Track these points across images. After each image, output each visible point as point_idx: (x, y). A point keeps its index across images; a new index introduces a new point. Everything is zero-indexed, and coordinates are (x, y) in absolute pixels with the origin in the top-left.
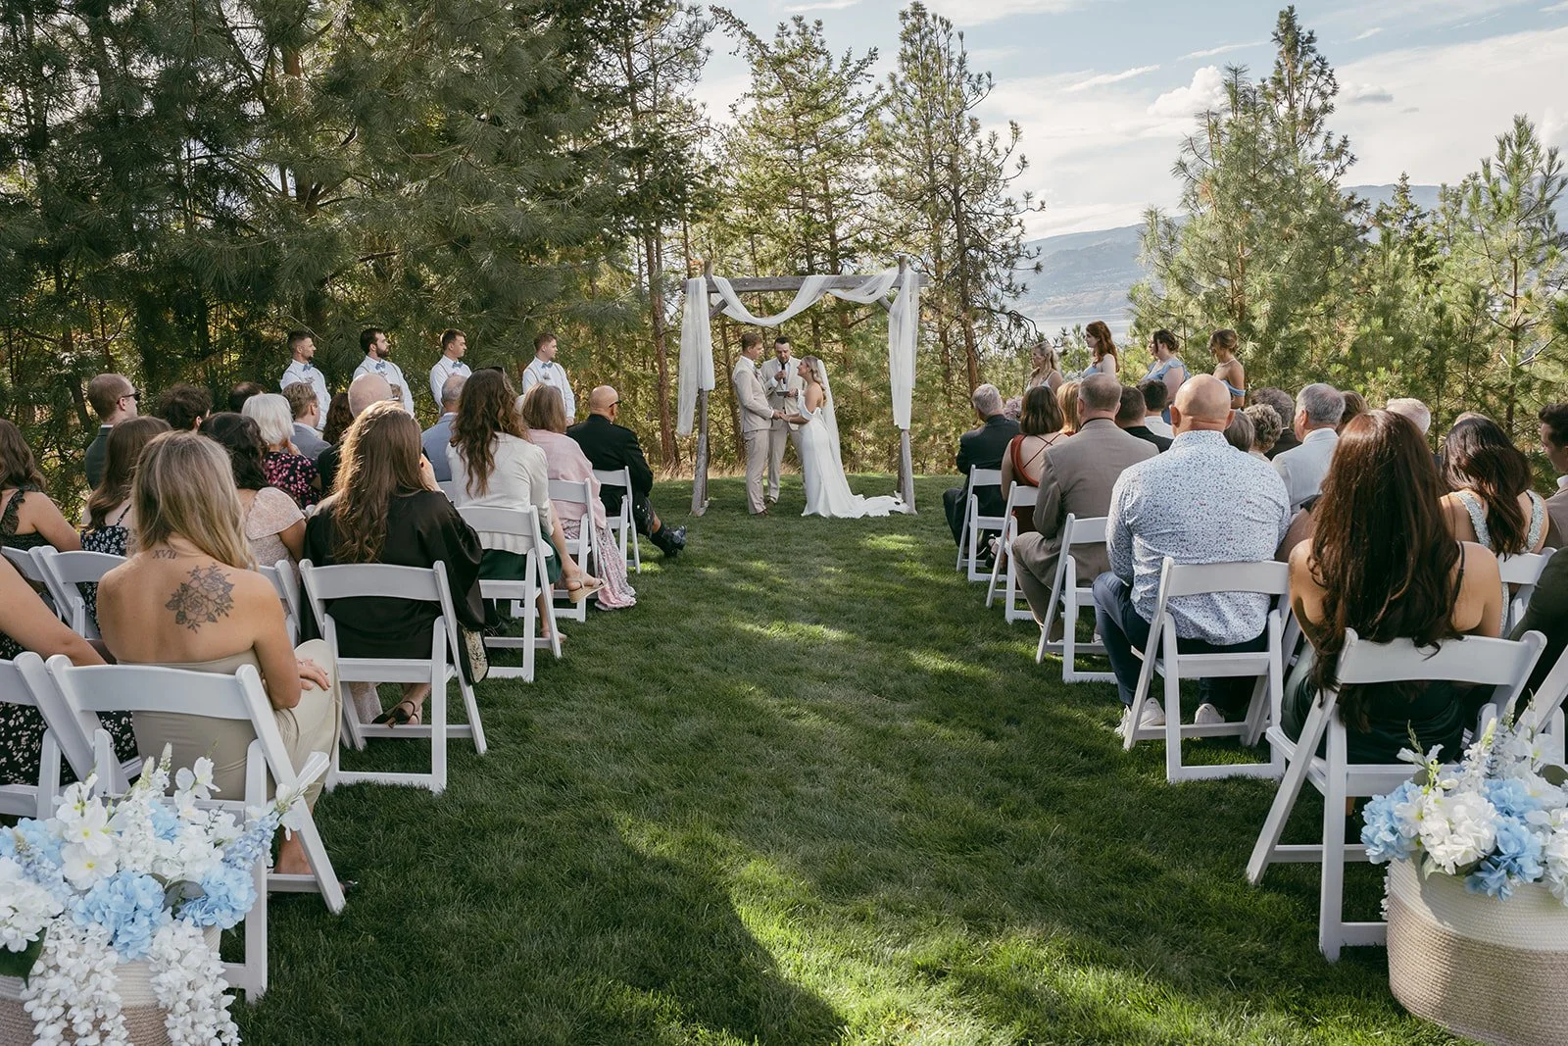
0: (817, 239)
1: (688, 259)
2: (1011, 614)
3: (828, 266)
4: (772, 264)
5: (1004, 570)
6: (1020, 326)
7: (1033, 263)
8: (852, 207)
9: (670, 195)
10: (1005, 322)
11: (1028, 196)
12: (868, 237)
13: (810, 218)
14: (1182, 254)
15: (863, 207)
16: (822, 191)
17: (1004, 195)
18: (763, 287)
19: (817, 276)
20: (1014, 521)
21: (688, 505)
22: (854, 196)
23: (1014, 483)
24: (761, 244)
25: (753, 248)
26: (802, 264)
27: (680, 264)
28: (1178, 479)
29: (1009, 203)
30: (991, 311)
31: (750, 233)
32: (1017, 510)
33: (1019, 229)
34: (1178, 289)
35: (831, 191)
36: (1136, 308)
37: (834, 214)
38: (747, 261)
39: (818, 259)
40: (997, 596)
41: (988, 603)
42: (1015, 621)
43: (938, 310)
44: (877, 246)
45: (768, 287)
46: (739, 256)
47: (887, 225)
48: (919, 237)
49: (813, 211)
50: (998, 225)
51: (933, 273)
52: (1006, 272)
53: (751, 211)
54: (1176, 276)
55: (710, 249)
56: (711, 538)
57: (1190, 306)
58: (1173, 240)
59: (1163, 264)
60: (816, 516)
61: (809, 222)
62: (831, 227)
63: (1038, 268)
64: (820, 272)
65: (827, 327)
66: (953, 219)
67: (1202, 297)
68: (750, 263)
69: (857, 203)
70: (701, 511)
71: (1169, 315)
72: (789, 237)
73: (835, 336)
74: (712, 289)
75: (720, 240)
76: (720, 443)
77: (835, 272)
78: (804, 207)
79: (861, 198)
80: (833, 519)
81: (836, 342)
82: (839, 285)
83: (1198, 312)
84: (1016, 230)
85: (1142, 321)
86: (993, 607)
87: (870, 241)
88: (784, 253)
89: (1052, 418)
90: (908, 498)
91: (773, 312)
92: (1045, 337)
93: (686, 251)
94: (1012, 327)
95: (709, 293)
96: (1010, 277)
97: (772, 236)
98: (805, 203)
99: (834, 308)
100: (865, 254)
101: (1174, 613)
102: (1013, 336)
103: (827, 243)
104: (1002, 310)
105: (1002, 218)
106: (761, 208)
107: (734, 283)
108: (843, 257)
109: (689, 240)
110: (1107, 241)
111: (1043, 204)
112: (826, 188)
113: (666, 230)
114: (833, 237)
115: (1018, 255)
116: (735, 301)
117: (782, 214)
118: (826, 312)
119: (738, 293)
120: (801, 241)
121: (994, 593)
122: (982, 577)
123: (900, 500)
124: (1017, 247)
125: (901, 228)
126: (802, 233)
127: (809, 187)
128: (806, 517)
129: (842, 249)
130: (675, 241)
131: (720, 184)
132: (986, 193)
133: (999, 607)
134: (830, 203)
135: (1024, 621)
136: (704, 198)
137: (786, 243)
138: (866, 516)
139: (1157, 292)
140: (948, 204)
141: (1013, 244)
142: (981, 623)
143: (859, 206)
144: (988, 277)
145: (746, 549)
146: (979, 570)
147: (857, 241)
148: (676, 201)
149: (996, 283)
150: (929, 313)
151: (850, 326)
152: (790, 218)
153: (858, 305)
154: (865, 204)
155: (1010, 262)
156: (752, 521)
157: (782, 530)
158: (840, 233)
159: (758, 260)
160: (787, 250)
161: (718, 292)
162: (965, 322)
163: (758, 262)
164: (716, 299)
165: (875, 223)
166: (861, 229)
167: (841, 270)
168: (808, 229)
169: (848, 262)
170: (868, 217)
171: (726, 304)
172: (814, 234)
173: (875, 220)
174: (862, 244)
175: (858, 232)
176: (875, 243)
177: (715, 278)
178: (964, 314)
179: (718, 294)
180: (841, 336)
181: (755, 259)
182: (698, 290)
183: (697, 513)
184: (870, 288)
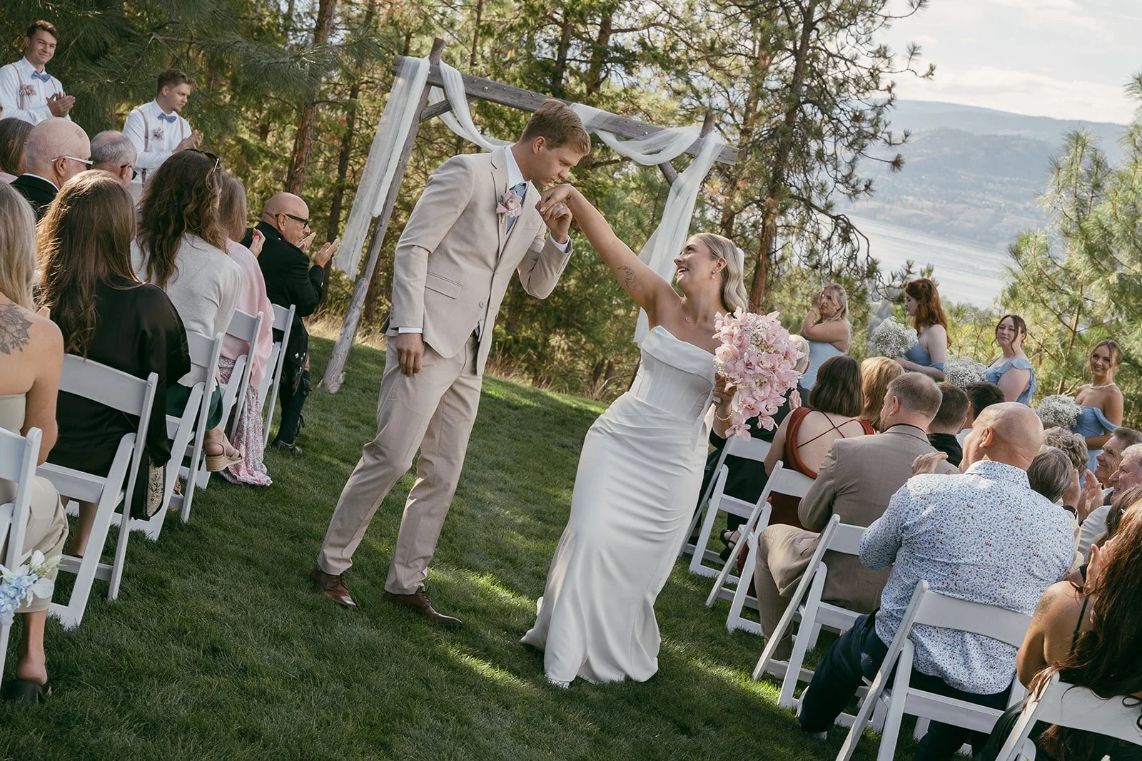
0: (584, 24)
2: (734, 620)
3: (588, 68)
5: (738, 569)
6: (846, 239)
7: (891, 155)
10: (826, 225)
11: (914, 51)
12: (658, 38)
14: (1104, 210)
17: (880, 38)
20: (768, 509)
23: (781, 463)
28: (972, 511)
29: (882, 53)
30: (809, 206)
32: (776, 498)
33: (887, 95)
34: (1085, 257)
36: (1017, 268)
39: (576, 52)
40: (724, 597)
41: (709, 602)
42: (737, 630)
43: (731, 182)
44: (670, 60)
47: (694, 30)
48: (737, 63)
50: (857, 81)
51: (739, 119)
52: (849, 155)
54: (1087, 238)
57: (1094, 286)
58: (1097, 186)
59: (1072, 215)
63: (897, 163)
66: (794, 53)
67: (1113, 279)
70: (333, 387)
71: (1062, 292)
74: (435, 80)
82: (612, 128)
83: (1103, 299)
84: (879, 96)
85: (1021, 290)
86: (714, 608)
89: (851, 396)
92: (879, 266)
94: (835, 238)
95: (429, 84)
96: (852, 165)
101: (917, 644)
102: (832, 253)
104: (826, 210)
105: (865, 73)
107: (468, 81)
108: (614, 61)
110: (1024, 133)
111: (932, 69)
114: (606, 23)
115: (874, 136)
116: (463, 107)
119: (470, 97)
121: (719, 591)
122: (708, 571)
124: (875, 123)
132: (853, 28)
133: (722, 608)
135: (748, 634)
139: (1053, 252)
140: (792, 27)
141: (870, 115)
142: (697, 621)
144: (820, 155)
146: (705, 562)
147: (642, 43)
149: (830, 167)
150: (718, 183)
155: (858, 143)
159: (482, 24)
160: (531, 21)
161: (442, 87)
162: (768, 210)
163: (482, 27)
164: (436, 96)
165: (676, 21)
166: (650, 23)
167: (606, 76)
168: (574, 4)
169: (620, 69)
170: (668, 10)
171: (447, 106)
172: (581, 14)
173: (677, 18)
174: (649, 51)
175: (646, 27)
176: (668, 55)
177: (444, 66)
178: (770, 198)
179: (441, 89)
180: (578, 178)
181: (479, 20)
182: (415, 75)
183: (330, 387)
184: (655, 145)
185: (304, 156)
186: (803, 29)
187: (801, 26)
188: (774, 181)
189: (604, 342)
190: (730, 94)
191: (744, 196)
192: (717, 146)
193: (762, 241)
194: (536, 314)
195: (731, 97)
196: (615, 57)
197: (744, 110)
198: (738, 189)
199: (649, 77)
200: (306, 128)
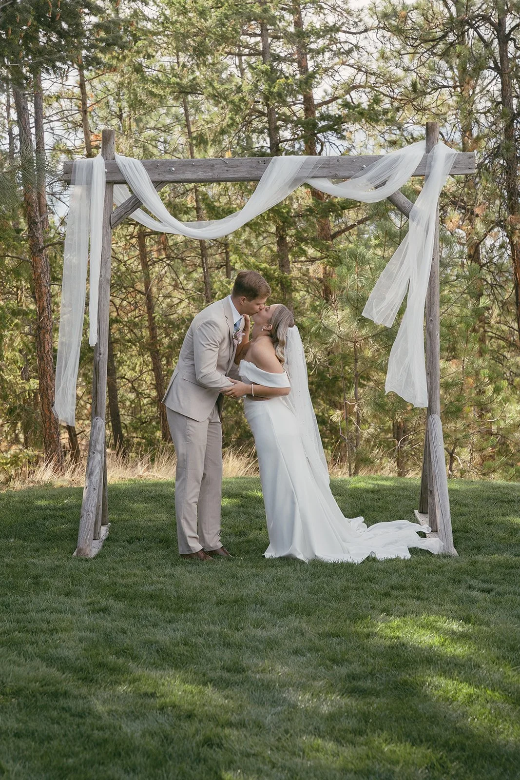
0: (285, 104)
1: (87, 133)
3: (301, 145)
4: (216, 141)
8: (338, 54)
9: (51, 25)
12: (362, 99)
13: (273, 70)
15: (355, 54)
16: (292, 29)
18: (201, 175)
19: (283, 158)
21: (73, 536)
22: (341, 36)
24: (198, 110)
25: (187, 116)
26: (263, 142)
27: (75, 140)
31: (184, 91)
35: (305, 27)
37: (310, 64)
38: (178, 138)
39: (286, 134)
44: (377, 114)
45: (209, 175)
46: (167, 129)
47: (390, 81)
49: (277, 58)
53: (183, 58)
55: (120, 117)
56: (105, 610)
60: (289, 560)
61: (271, 76)
62: (307, 81)
64: (288, 153)
65: (300, 239)
66: (496, 68)
68: (183, 140)
69: (346, 47)
70: (93, 549)
72: (242, 99)
73: (311, 251)
74: (115, 177)
75: (136, 104)
76: (136, 409)
77: (310, 151)
78: (264, 53)
79: (353, 39)
80: (317, 564)
81: (313, 260)
87: (365, 106)
88: (233, 123)
90: (440, 526)
91: (217, 213)
93: (84, 120)
95: (110, 183)
97: (217, 97)
98: (267, 47)
99: (310, 210)
100: (357, 126)
103: (299, 109)
106: (200, 52)
107: (152, 167)
108: (324, 130)
109: (89, 103)
112: (298, 23)
113: (49, 83)
114: (308, 100)
116: (153, 199)
117: (231, 64)
118: (298, 215)
119: (158, 184)
120: (260, 107)
123: (425, 528)
125: (414, 85)
126: (262, 93)
127: (273, 20)
128: (272, 563)
129: (323, 117)
130: (65, 103)
131: (136, 14)
134: (304, 46)
136: (107, 30)
137: (237, 109)
138: (371, 560)
140: (487, 45)
143: (349, 52)
145: (164, 636)
147: (346, 105)
148: (61, 34)
150: (455, 216)
151: (334, 236)
152: (242, 71)
153: (349, 204)
154: (357, 47)
156: (179, 570)
157: (229, 592)
158: (318, 95)
159: (194, 135)
160: (238, 119)
161: (124, 182)
162: (513, 228)
163: (195, 138)
164: (121, 195)
165: (373, 77)
166: (352, 87)
167: (322, 149)
168: (270, 87)
169: (332, 137)
170: (363, 69)
171: (136, 203)
172: (279, 95)
173: (374, 74)
174: (354, 110)
175: (348, 92)
176: (374, 108)
177: (120, 159)
178: (511, 216)
179: (125, 186)
180: (321, 251)
181: (190, 133)
182: (91, 178)
183: (87, 552)
184: (377, 177)
185: (45, 303)
186: (499, 44)
187: (496, 41)
188: (510, 199)
189: (386, 404)
190: (444, 134)
191: (485, 221)
192: (449, 157)
193: (514, 260)
194: (316, 391)
195: (446, 137)
196: (323, 127)
197: (461, 145)
198: (477, 216)
199: (363, 139)
200: (39, 275)
